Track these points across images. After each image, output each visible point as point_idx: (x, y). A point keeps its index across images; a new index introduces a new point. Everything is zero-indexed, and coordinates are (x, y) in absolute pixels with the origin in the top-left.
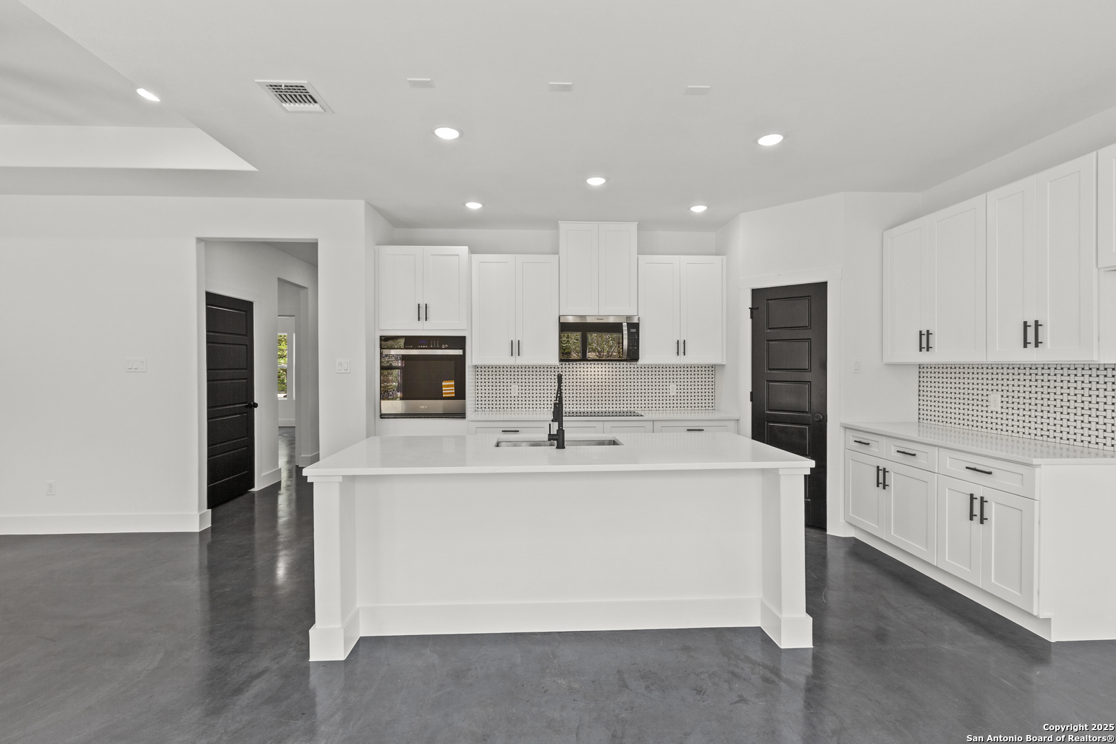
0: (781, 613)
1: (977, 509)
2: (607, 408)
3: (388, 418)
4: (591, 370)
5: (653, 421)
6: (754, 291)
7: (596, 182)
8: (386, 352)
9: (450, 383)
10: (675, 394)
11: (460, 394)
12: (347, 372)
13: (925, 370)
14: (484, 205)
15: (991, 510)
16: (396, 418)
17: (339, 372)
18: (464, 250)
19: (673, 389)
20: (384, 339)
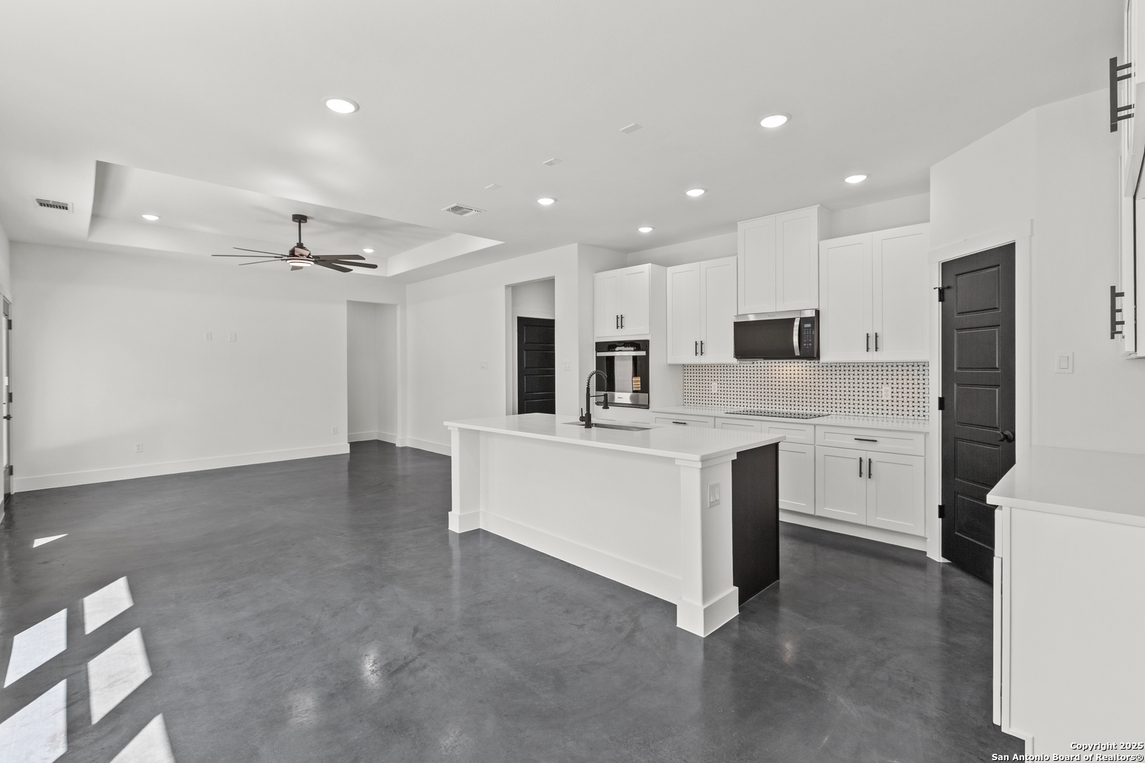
2: (805, 410)
4: (787, 368)
6: (943, 265)
7: (695, 193)
9: (637, 379)
11: (645, 387)
18: (646, 267)
19: (886, 392)
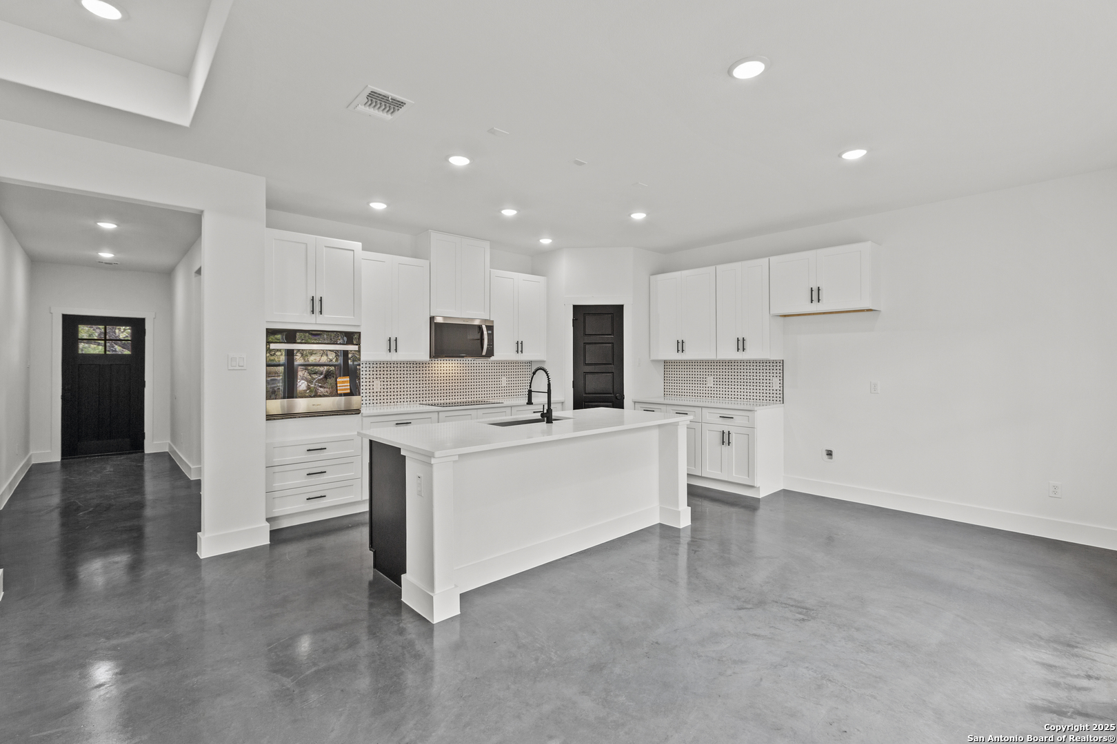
0: (678, 507)
1: (725, 439)
3: (274, 419)
5: (511, 407)
6: (575, 307)
7: (509, 213)
8: (273, 346)
9: (345, 379)
10: (506, 385)
11: (354, 390)
12: (242, 368)
13: (668, 364)
14: (388, 205)
15: (733, 438)
16: (283, 418)
17: (232, 368)
18: (357, 245)
20: (271, 332)
